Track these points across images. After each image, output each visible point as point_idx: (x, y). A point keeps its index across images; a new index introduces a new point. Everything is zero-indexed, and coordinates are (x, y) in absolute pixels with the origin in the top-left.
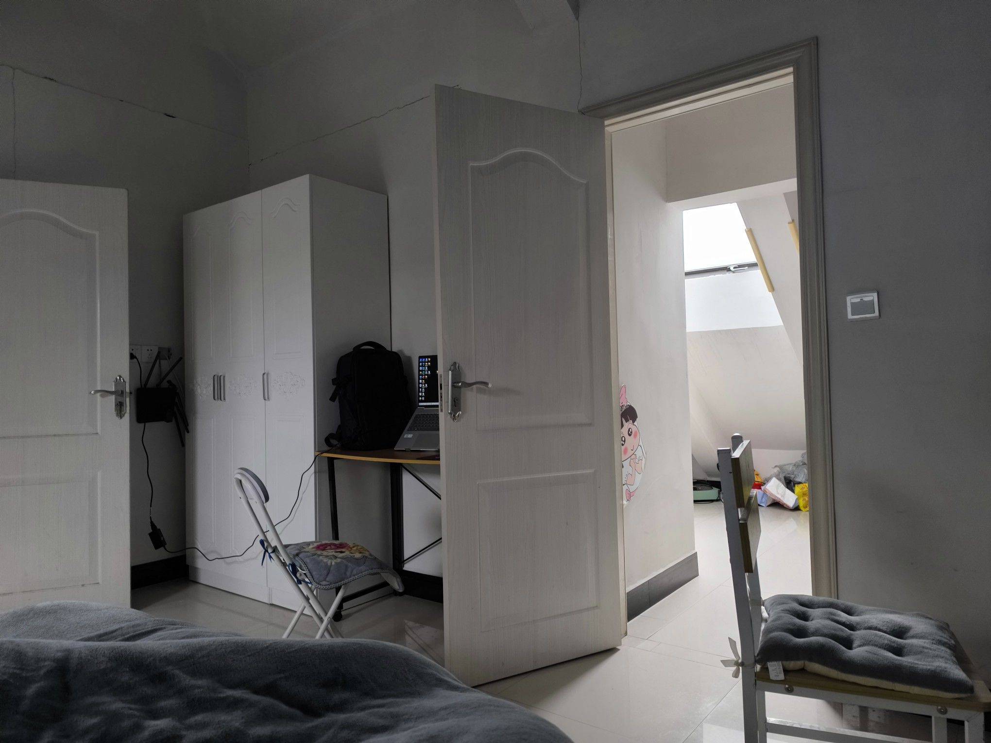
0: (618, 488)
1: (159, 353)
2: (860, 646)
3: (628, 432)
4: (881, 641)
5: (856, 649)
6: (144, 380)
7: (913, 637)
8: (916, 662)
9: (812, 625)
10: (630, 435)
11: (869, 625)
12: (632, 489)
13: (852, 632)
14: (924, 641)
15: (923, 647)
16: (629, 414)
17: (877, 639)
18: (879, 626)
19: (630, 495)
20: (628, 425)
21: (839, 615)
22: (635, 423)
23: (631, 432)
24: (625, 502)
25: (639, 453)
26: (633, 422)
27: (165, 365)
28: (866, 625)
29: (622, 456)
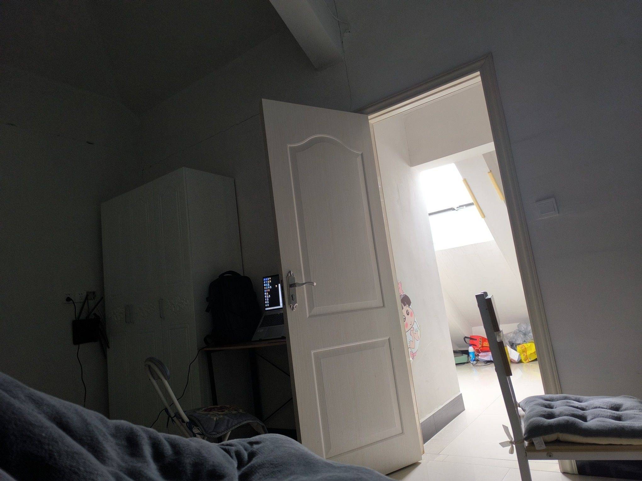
0: (406, 349)
1: (87, 295)
2: (592, 419)
3: (407, 312)
4: (606, 414)
5: (590, 422)
6: (77, 315)
7: (625, 410)
8: (633, 423)
9: (556, 411)
10: (408, 314)
11: (594, 406)
12: (414, 351)
13: (584, 411)
14: (633, 411)
15: (635, 414)
16: (406, 301)
17: (603, 413)
18: (601, 406)
19: (413, 355)
20: (406, 308)
21: (573, 403)
22: (410, 307)
23: (409, 313)
24: (411, 359)
25: (415, 326)
26: (409, 306)
27: (92, 303)
28: (592, 407)
29: (405, 328)
